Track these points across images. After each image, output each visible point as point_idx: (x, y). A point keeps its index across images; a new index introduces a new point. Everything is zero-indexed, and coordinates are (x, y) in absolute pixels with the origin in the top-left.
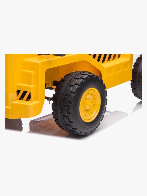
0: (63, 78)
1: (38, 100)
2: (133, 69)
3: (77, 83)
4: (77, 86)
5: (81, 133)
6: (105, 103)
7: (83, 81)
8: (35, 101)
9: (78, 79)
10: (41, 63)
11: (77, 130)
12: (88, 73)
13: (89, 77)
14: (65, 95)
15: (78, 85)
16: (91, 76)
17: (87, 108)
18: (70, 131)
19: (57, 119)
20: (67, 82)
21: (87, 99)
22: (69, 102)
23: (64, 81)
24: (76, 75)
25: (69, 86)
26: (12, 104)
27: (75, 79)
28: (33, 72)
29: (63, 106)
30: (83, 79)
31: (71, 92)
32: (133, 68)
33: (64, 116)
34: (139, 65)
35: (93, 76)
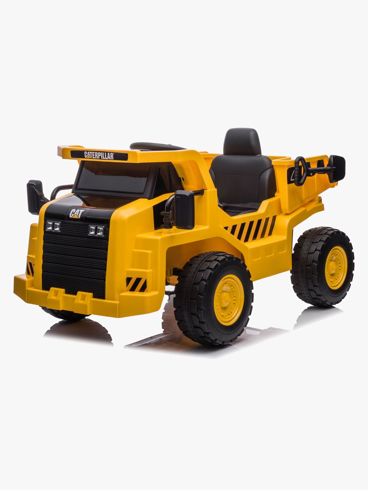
0: (189, 261)
1: (156, 290)
2: (293, 254)
3: (209, 267)
4: (210, 271)
5: (216, 340)
6: (251, 300)
7: (218, 263)
8: (152, 292)
9: (211, 261)
10: (162, 239)
11: (211, 336)
12: (225, 254)
13: (227, 259)
14: (194, 284)
15: (211, 269)
16: (229, 257)
17: (225, 305)
18: (200, 337)
19: (182, 321)
20: (195, 266)
21: (223, 291)
22: (199, 294)
23: (191, 265)
24: (208, 256)
25: (199, 271)
26: (120, 296)
27: (206, 261)
28: (149, 252)
29: (191, 299)
30: (218, 261)
31: (202, 280)
32: (293, 252)
33: (192, 314)
34: (301, 247)
35: (231, 258)
